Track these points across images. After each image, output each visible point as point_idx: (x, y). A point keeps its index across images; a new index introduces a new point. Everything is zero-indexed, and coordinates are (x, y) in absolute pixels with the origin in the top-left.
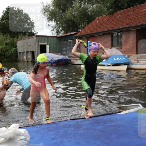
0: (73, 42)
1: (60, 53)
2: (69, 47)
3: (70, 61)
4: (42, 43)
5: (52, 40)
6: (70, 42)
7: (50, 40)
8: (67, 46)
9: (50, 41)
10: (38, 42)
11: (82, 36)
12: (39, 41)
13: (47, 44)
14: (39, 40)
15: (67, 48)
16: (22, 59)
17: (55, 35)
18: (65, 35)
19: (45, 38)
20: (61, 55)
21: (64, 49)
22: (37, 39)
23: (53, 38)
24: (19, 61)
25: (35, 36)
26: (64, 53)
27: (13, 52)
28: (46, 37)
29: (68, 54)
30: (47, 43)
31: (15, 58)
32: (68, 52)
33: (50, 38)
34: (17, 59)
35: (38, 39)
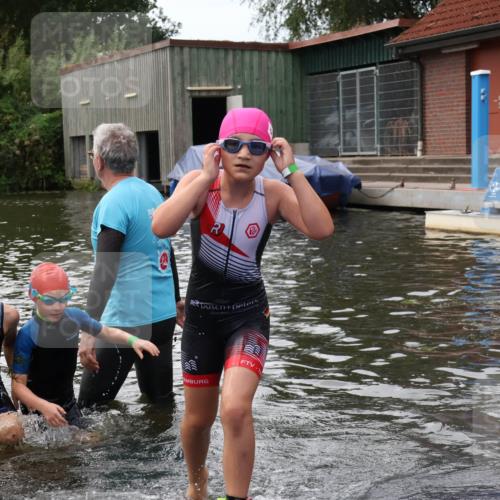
0: (380, 79)
1: (306, 145)
2: (358, 112)
3: (359, 186)
4: (204, 87)
5: (260, 64)
6: (367, 80)
7: (252, 68)
8: (350, 104)
9: (246, 73)
10: (179, 80)
11: (436, 45)
12: (188, 74)
13: (234, 92)
14: (187, 64)
15: (349, 114)
16: (86, 179)
17: (280, 40)
18: (338, 36)
19: (222, 54)
20: (313, 152)
21: (332, 119)
22: (177, 58)
23: (264, 55)
24: (70, 187)
25: (166, 43)
26: (332, 140)
27: (37, 137)
28: (226, 50)
29: (355, 150)
30: (235, 84)
31: (49, 172)
32: (354, 135)
33: (247, 55)
34: (59, 178)
35: (182, 64)
